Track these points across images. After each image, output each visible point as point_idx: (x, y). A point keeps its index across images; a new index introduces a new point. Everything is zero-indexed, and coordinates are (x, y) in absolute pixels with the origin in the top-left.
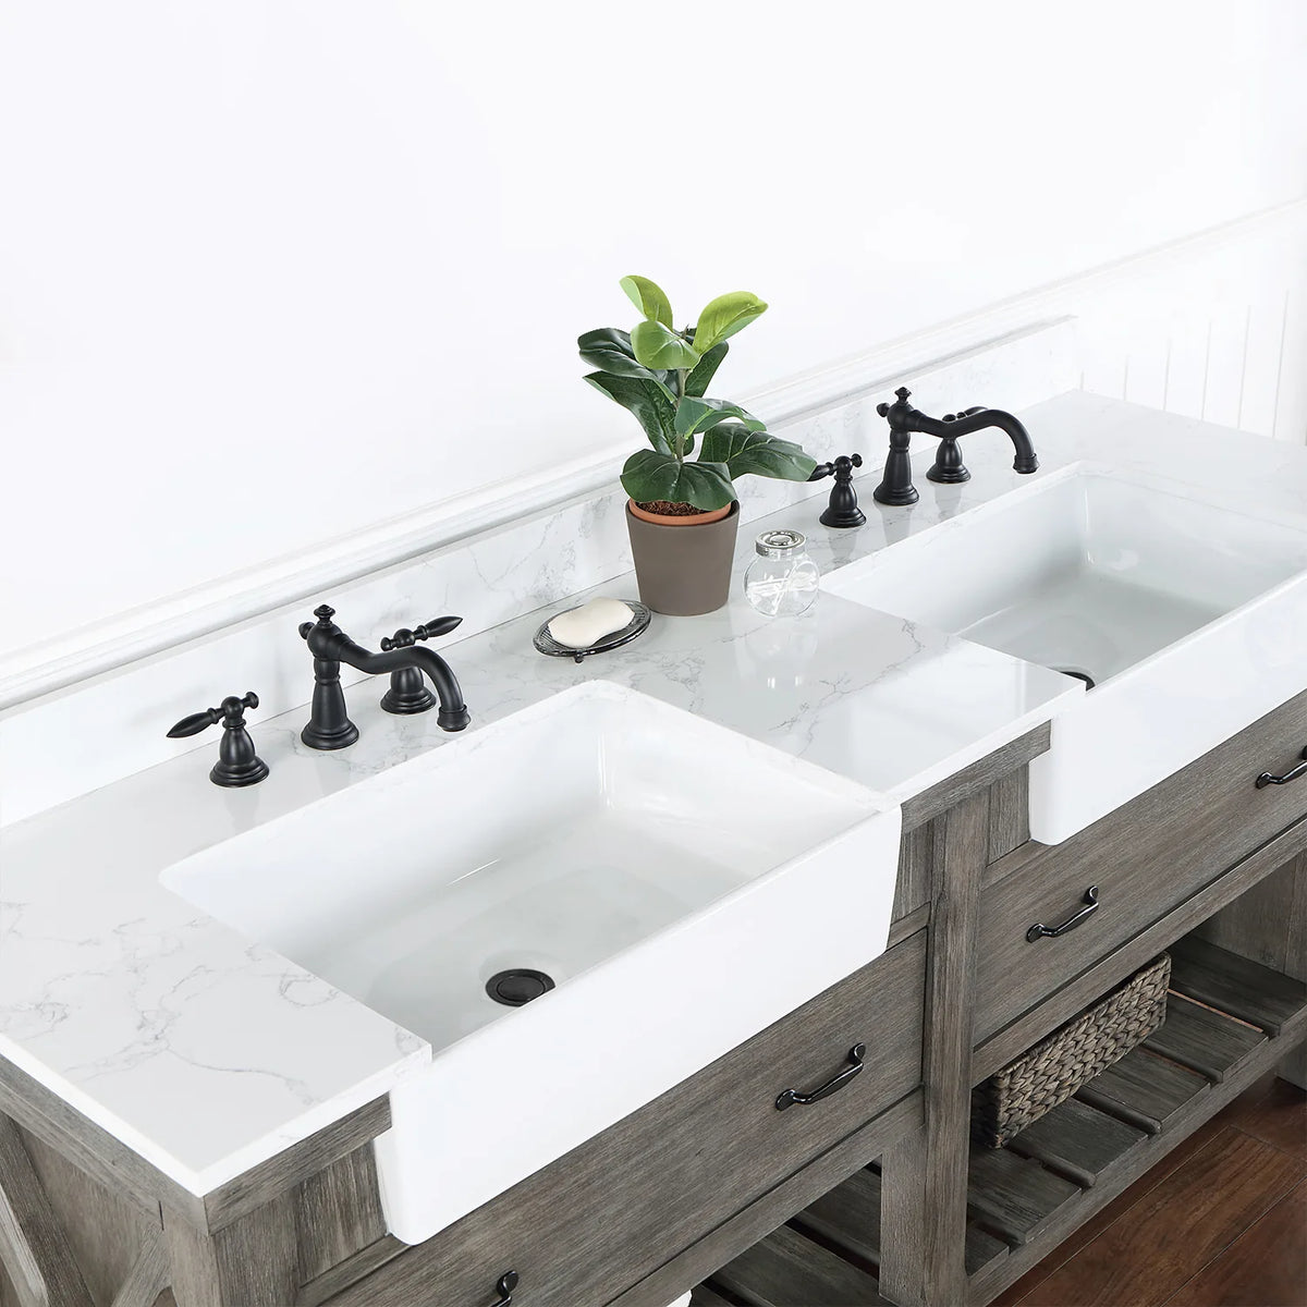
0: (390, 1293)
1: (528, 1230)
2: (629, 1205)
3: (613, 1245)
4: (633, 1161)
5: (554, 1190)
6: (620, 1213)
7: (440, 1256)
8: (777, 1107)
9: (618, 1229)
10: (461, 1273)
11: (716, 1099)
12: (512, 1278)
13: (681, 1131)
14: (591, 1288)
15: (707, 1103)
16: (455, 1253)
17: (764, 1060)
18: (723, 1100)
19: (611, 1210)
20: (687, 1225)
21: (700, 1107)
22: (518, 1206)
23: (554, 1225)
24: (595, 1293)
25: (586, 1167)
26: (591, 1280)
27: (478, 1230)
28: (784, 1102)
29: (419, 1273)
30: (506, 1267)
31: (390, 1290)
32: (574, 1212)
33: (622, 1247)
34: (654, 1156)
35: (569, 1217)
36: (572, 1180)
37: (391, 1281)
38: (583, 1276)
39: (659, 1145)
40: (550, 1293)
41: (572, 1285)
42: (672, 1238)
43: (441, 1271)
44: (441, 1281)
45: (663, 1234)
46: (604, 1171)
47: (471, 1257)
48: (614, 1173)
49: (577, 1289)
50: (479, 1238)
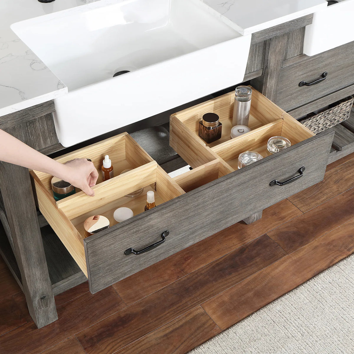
0: (121, 236)
1: (174, 219)
2: (212, 213)
3: (205, 224)
4: (215, 199)
5: (185, 207)
6: (209, 215)
7: (141, 225)
8: (270, 185)
9: (208, 219)
10: (149, 231)
11: (248, 182)
12: (167, 233)
13: (234, 191)
14: (196, 236)
15: (245, 183)
16: (146, 225)
17: (267, 170)
18: (251, 182)
19: (206, 214)
20: (232, 220)
21: (242, 184)
22: (171, 211)
23: (184, 218)
24: (197, 238)
25: (197, 201)
26: (196, 234)
27: (155, 218)
28: (273, 183)
29: (132, 230)
30: (165, 229)
31: (122, 235)
32: (192, 214)
33: (208, 225)
34: (223, 198)
35: (190, 215)
36: (192, 204)
37: (122, 232)
38: (193, 233)
39: (225, 195)
40: (181, 237)
41: (188, 235)
42: (227, 223)
43: (141, 230)
44: (140, 233)
45: (223, 222)
46: (204, 202)
47: (152, 226)
48: (208, 203)
49: (191, 237)
50: (156, 220)
